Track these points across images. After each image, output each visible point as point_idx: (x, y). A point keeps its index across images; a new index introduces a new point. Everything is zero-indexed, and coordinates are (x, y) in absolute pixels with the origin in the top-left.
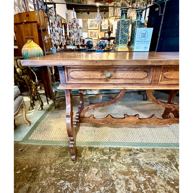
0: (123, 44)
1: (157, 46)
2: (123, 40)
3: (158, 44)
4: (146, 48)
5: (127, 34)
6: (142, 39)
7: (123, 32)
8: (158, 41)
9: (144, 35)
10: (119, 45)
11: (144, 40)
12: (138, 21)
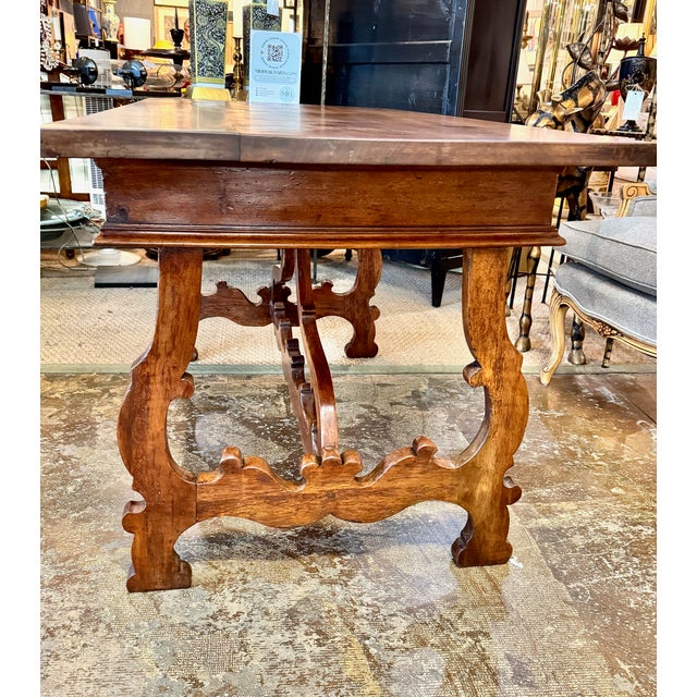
0: (211, 76)
1: (324, 90)
2: (210, 64)
3: (324, 84)
4: (287, 94)
5: (222, 47)
6: (272, 63)
7: (206, 37)
8: (324, 74)
9: (276, 54)
10: (197, 78)
11: (280, 70)
12: (256, 8)
